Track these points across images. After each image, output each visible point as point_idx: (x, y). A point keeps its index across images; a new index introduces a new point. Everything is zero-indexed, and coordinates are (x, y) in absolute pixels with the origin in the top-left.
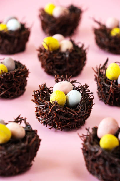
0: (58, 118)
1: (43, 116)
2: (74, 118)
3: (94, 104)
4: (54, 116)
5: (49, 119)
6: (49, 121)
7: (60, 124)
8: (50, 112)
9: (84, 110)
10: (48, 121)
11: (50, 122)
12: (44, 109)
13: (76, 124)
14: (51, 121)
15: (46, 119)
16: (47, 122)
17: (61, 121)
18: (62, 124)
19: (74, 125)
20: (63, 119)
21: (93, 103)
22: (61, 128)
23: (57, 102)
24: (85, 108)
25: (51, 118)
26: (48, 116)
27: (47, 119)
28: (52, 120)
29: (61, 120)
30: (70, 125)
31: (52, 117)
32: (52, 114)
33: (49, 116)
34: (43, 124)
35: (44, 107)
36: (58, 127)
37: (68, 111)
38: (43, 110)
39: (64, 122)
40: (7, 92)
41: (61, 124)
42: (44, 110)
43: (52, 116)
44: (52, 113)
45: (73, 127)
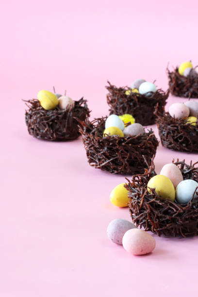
0: (154, 215)
1: (134, 209)
2: (178, 218)
4: (147, 210)
5: (142, 215)
6: (143, 219)
7: (156, 224)
8: (142, 202)
10: (141, 218)
11: (144, 221)
12: (136, 199)
13: (182, 229)
15: (138, 215)
16: (140, 220)
17: (159, 219)
18: (159, 224)
19: (179, 229)
20: (161, 217)
22: (158, 231)
23: (155, 189)
25: (144, 214)
26: (140, 210)
27: (140, 215)
29: (158, 217)
30: (172, 229)
31: (145, 212)
32: (144, 207)
33: (142, 209)
34: (136, 223)
35: (137, 197)
36: (153, 229)
37: (170, 205)
38: (134, 199)
39: (163, 222)
40: (109, 162)
42: (135, 201)
43: (145, 210)
44: (145, 205)
45: (178, 232)
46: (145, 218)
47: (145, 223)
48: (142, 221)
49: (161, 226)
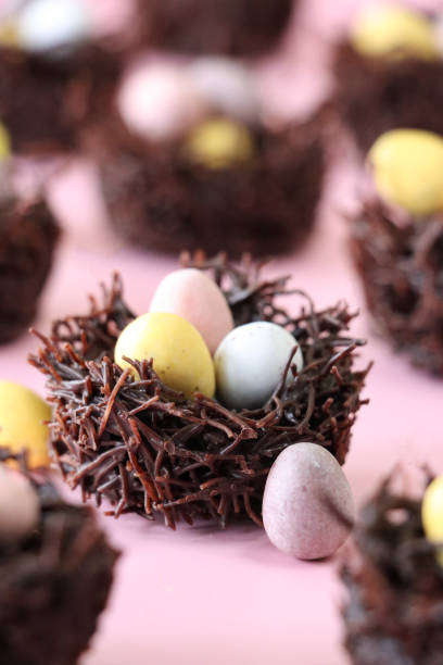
0: (153, 454)
1: (76, 438)
2: (239, 459)
3: (366, 402)
4: (127, 439)
5: (108, 458)
6: (110, 471)
7: (161, 486)
8: (107, 413)
9: (299, 418)
10: (103, 470)
11: (112, 478)
12: (83, 402)
13: (249, 495)
14: (118, 473)
15: (91, 459)
16: (97, 478)
17: (170, 469)
18: (171, 485)
19: (240, 498)
20: (177, 459)
21: (362, 397)
22: (168, 509)
23: (151, 364)
24: (304, 411)
25: (116, 454)
26: (98, 441)
27: (99, 458)
28: (124, 464)
29: (166, 461)
30: (217, 498)
31: (119, 446)
32: (117, 428)
33: (107, 438)
34: (79, 488)
35: (85, 393)
36: (150, 506)
37: (208, 414)
38: (75, 405)
39: (185, 477)
41: (167, 489)
42: (80, 408)
43: (119, 438)
44: (120, 421)
45: (236, 510)
46: (115, 469)
47: (116, 485)
48: (103, 479)
49: (177, 492)
